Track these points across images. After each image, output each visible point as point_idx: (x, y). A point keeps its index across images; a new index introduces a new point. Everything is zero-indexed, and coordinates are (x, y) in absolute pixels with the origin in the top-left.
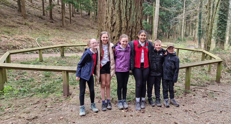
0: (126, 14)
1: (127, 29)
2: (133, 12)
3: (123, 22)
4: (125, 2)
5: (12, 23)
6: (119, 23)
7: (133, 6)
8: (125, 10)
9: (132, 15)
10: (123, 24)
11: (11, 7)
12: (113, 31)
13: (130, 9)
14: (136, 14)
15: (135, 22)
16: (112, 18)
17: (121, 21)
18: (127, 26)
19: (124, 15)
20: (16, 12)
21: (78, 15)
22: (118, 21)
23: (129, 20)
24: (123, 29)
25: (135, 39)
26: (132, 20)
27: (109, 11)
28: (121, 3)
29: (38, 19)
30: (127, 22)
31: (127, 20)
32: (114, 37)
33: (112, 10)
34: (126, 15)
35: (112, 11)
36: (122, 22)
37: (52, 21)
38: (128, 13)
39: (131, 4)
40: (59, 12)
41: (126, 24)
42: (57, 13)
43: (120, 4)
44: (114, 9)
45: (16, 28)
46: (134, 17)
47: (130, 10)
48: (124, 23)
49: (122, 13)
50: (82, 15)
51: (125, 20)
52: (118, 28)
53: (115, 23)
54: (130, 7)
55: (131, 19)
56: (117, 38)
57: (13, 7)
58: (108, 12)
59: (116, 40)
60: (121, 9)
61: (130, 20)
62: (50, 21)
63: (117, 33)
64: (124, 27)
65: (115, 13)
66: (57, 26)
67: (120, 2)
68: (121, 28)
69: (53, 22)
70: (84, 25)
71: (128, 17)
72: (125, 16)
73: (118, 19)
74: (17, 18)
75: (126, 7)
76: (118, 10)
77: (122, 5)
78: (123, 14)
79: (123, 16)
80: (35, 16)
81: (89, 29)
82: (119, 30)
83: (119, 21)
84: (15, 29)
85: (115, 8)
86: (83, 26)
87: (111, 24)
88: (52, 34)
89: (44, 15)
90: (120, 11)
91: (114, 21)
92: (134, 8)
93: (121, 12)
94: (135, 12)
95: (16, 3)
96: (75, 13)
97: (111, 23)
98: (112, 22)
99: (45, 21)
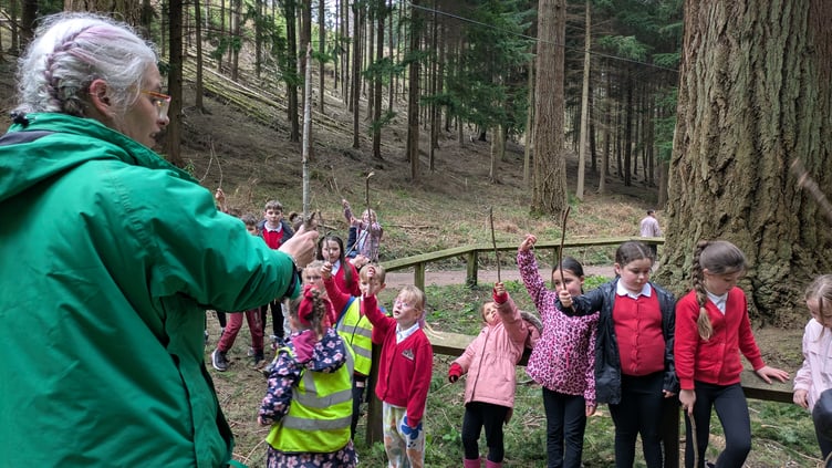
0: (780, 122)
1: (784, 182)
2: (810, 112)
3: (767, 156)
4: (779, 76)
5: (278, 176)
6: (748, 161)
7: (809, 87)
8: (776, 108)
9: (806, 123)
10: (770, 164)
11: (272, 127)
12: (719, 193)
13: (798, 103)
14: (820, 119)
15: (816, 153)
16: (714, 140)
17: (757, 153)
18: (786, 171)
19: (774, 125)
20: (286, 142)
21: (452, 142)
22: (747, 154)
23: (792, 145)
24: (769, 184)
25: (818, 224)
26: (807, 145)
27: (695, 114)
28: (759, 82)
29: (343, 158)
30: (787, 153)
31: (784, 147)
32: (725, 220)
33: (714, 112)
34: (779, 128)
35: (715, 114)
36: (761, 155)
37: (379, 164)
38: (790, 117)
39: (801, 80)
40: (396, 134)
41: (780, 162)
42: (390, 139)
43: (753, 83)
44: (726, 107)
45: (291, 187)
46: (816, 133)
47: (797, 105)
48: (775, 159)
49: (763, 120)
50: (462, 141)
51: (778, 144)
52: (745, 182)
53: (730, 160)
54: (797, 95)
55: (803, 144)
56: (741, 221)
57: (275, 126)
58: (693, 120)
59: (735, 231)
60: (761, 102)
61: (798, 148)
62: (375, 163)
63: (741, 202)
64: (772, 175)
65: (732, 119)
66: (398, 180)
67: (755, 76)
68: (757, 182)
69: (381, 168)
70: (471, 172)
71: (789, 137)
72: (775, 132)
73: (746, 143)
74: (289, 159)
75: (781, 94)
76: (745, 110)
77: (762, 87)
78: (770, 122)
79: (769, 131)
80: (335, 149)
81: (487, 187)
82: (749, 189)
83: (749, 151)
84: (289, 192)
85: (733, 100)
86: (469, 176)
87: (709, 164)
88: (387, 205)
89: (356, 145)
90: (753, 114)
91: (725, 152)
92: (815, 95)
93: (756, 117)
94: (818, 113)
95: (285, 116)
96: (443, 137)
97: (712, 160)
98: (713, 158)
99: (361, 164)
